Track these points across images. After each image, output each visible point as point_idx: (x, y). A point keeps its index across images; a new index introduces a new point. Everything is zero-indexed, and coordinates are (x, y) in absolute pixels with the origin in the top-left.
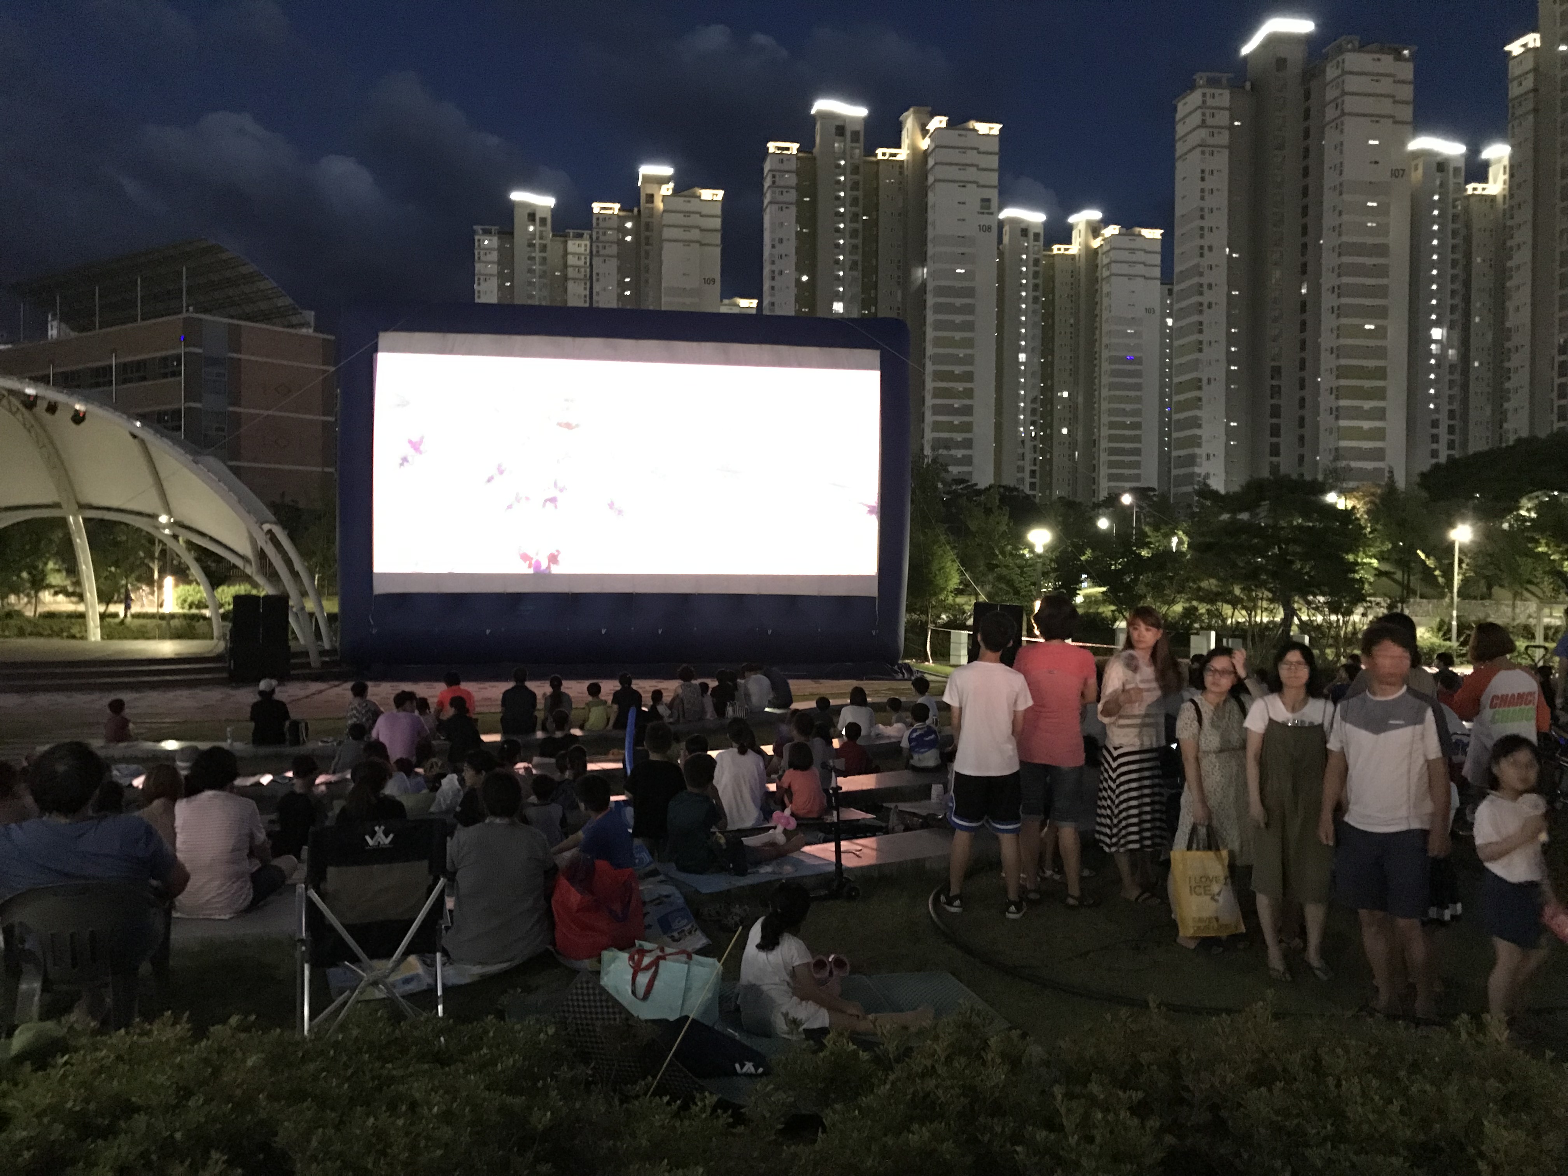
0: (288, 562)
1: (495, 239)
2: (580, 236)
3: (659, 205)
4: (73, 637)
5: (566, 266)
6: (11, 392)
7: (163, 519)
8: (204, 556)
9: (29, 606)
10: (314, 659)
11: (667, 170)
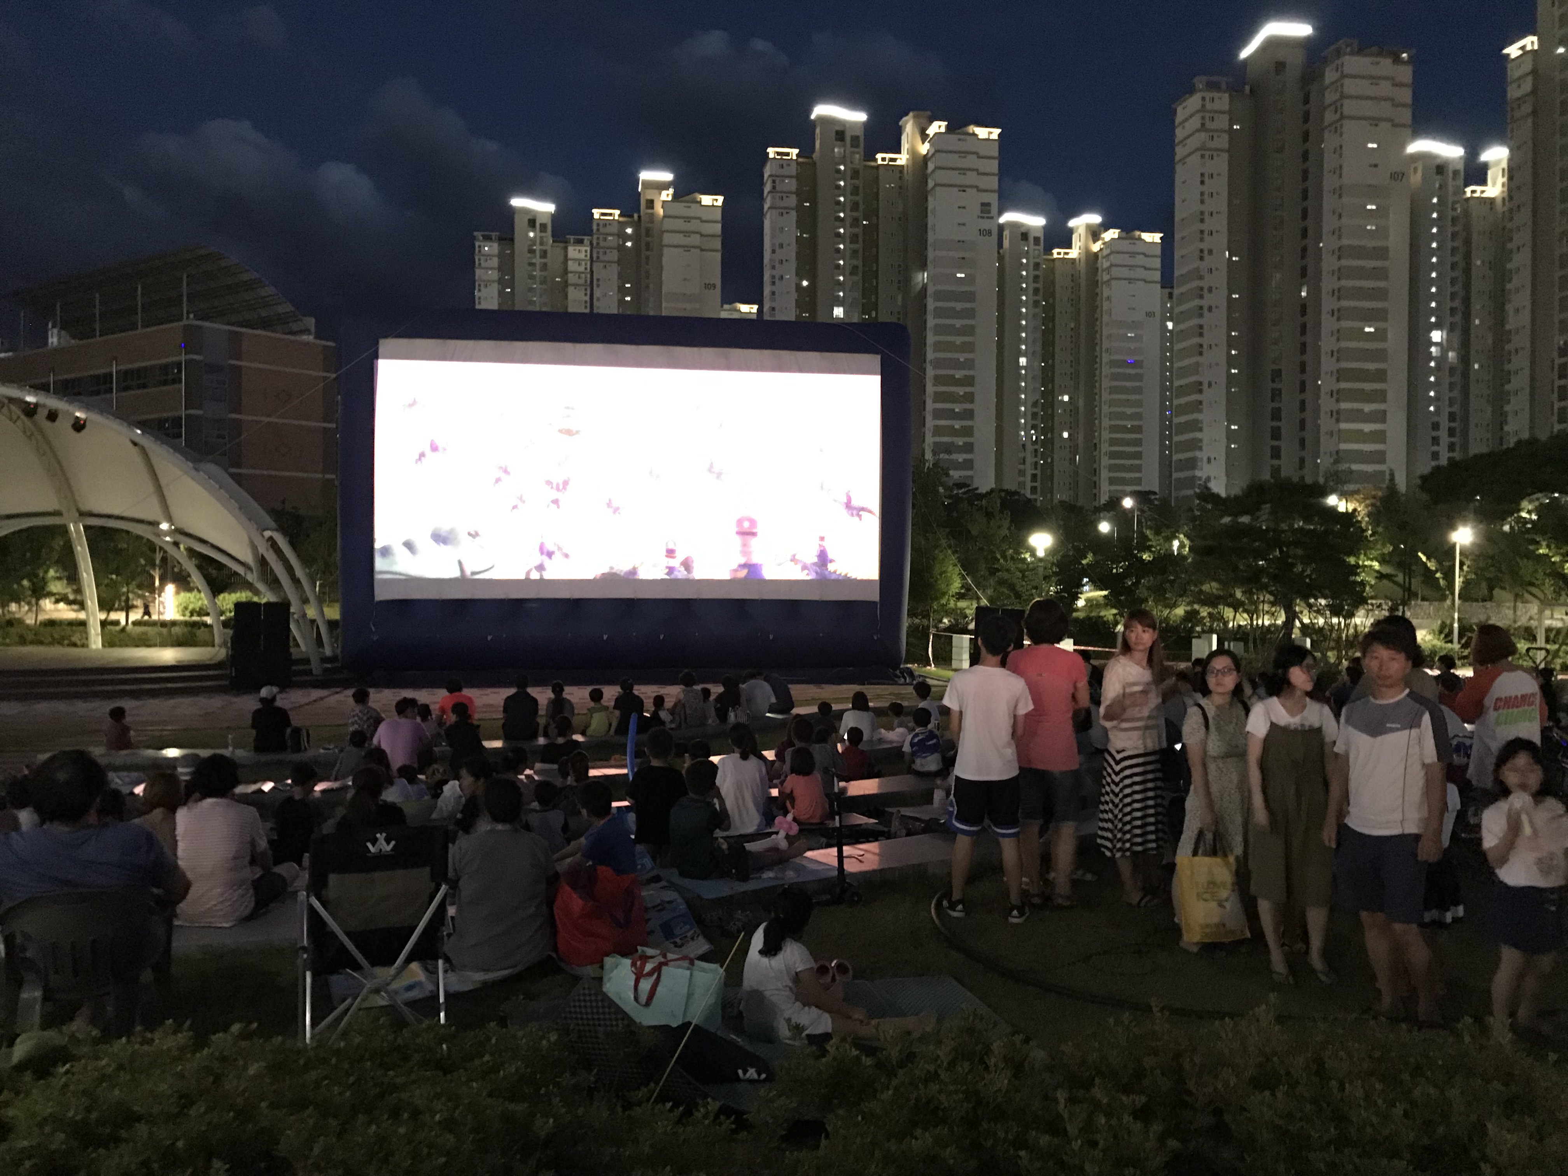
0: (289, 569)
1: (495, 245)
2: (580, 242)
3: (660, 211)
4: (75, 645)
5: (566, 271)
6: (11, 400)
7: (164, 526)
8: (205, 563)
9: (30, 614)
10: (316, 666)
11: (667, 176)
